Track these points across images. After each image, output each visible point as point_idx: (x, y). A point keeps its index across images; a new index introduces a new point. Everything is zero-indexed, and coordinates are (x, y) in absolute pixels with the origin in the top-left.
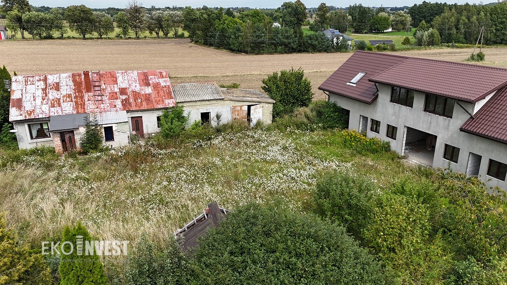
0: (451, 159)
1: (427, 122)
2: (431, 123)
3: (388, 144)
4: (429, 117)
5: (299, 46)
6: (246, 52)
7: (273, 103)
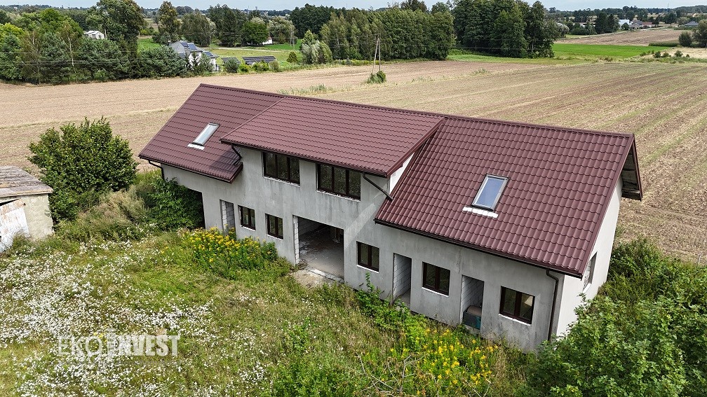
0: (369, 266)
1: (326, 208)
2: (331, 209)
3: (272, 248)
4: (326, 199)
5: (134, 68)
6: (35, 82)
7: (49, 195)
